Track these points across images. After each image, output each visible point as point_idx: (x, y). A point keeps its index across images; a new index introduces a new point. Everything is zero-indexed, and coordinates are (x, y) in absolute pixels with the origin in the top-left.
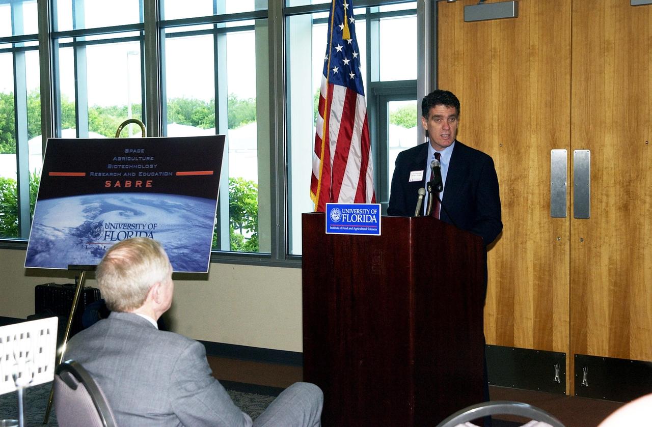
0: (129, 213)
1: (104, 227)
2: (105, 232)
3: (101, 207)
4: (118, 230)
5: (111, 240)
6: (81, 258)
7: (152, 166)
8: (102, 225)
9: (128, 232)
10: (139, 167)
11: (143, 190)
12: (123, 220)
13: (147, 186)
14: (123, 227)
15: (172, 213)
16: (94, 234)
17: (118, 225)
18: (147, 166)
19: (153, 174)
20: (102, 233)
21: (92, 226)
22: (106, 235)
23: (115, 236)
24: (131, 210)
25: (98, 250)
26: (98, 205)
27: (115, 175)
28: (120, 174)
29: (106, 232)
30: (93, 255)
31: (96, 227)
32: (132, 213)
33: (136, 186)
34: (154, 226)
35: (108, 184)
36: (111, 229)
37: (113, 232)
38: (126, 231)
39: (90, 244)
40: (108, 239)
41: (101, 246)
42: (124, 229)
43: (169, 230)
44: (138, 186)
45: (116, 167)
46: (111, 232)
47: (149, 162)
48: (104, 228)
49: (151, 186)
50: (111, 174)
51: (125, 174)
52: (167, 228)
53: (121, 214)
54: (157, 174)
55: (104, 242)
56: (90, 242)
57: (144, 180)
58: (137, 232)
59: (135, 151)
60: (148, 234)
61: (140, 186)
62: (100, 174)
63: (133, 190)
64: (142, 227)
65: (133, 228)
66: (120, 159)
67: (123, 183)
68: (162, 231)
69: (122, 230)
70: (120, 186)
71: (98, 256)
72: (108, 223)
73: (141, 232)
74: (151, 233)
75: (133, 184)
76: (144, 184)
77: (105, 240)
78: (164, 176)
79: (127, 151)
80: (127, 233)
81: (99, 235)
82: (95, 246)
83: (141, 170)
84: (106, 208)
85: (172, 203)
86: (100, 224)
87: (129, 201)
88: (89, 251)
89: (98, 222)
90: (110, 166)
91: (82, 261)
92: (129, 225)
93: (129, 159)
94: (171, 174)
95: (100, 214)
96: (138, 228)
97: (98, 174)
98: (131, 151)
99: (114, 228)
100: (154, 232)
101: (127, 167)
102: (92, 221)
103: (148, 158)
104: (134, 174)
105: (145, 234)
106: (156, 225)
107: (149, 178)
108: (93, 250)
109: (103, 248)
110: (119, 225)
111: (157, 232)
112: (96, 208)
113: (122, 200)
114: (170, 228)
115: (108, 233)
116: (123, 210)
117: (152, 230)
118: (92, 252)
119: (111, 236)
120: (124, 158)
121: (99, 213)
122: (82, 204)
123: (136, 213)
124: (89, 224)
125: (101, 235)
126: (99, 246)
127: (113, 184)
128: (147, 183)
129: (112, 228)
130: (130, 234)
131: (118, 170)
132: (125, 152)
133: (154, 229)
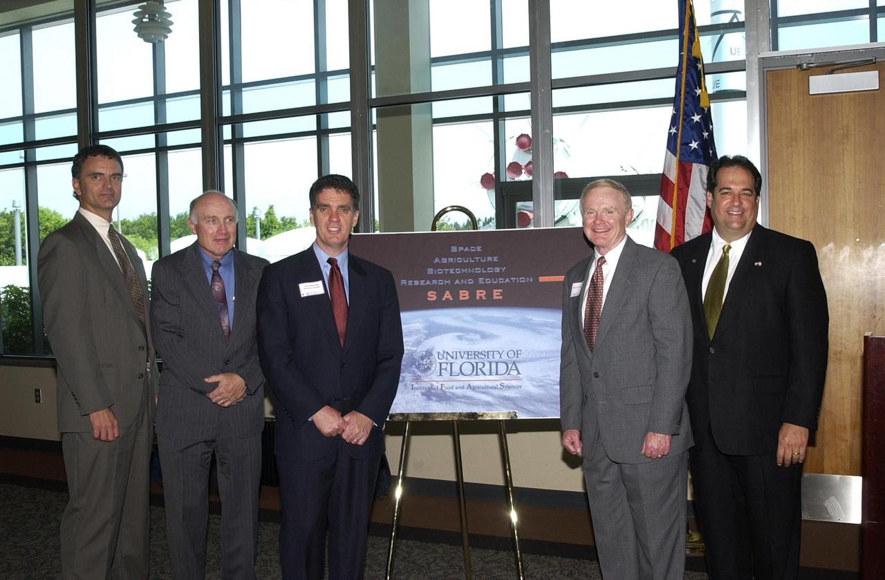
0: (471, 336)
1: (436, 356)
2: (438, 365)
3: (426, 328)
4: (460, 361)
5: (451, 375)
6: (407, 403)
7: (497, 270)
8: (431, 354)
9: (477, 363)
10: (478, 270)
11: (489, 303)
12: (464, 346)
13: (495, 298)
14: (466, 356)
15: (542, 334)
16: (422, 368)
17: (458, 353)
18: (490, 270)
19: (501, 281)
20: (434, 366)
21: (417, 356)
22: (441, 369)
23: (456, 369)
24: (476, 332)
25: (433, 391)
26: (421, 326)
27: (441, 282)
28: (449, 282)
29: (441, 364)
30: (425, 397)
31: (422, 358)
32: (478, 337)
33: (478, 298)
34: (517, 353)
35: (432, 296)
36: (447, 359)
37: (451, 364)
38: (473, 361)
39: (417, 382)
40: (446, 374)
41: (435, 384)
42: (468, 358)
43: (542, 358)
44: (480, 297)
45: (440, 271)
46: (449, 364)
47: (493, 264)
48: (436, 359)
49: (501, 297)
50: (435, 282)
51: (457, 282)
52: (538, 355)
53: (460, 338)
54: (507, 280)
55: (440, 378)
56: (418, 379)
57: (489, 289)
58: (490, 363)
59: (467, 249)
60: (510, 366)
61: (484, 298)
62: (416, 283)
63: (472, 303)
64: (497, 357)
65: (483, 357)
66: (445, 260)
67: (455, 294)
68: (531, 360)
69: (464, 360)
70: (451, 299)
71: (434, 399)
72: (441, 352)
73: (497, 363)
74: (514, 363)
75: (473, 295)
76: (489, 295)
77: (441, 375)
78: (520, 283)
79: (454, 249)
80: (475, 364)
81: (429, 368)
82: (428, 385)
83: (481, 275)
84: (433, 331)
85: (542, 320)
86: (429, 354)
87: (470, 319)
88: (418, 393)
89: (425, 349)
90: (430, 271)
91: (409, 407)
92: (476, 354)
93: (459, 260)
94: (531, 280)
95: (425, 339)
96: (491, 357)
97: (413, 283)
98: (461, 249)
99: (452, 358)
100: (519, 362)
101: (458, 271)
102: (415, 349)
103: (490, 259)
104: (471, 282)
105: (505, 365)
106: (519, 352)
107: (498, 286)
108: (423, 391)
109: (440, 387)
110: (460, 354)
111: (524, 361)
112: (418, 331)
113: (457, 318)
114: (544, 355)
115: (444, 366)
116: (462, 333)
117: (514, 359)
118: (423, 394)
119: (449, 368)
120: (451, 260)
121: (424, 337)
123: (484, 336)
124: (412, 354)
125: (433, 369)
126: (432, 385)
127: (440, 295)
128: (495, 294)
129: (449, 357)
130: (480, 365)
131: (443, 277)
132: (452, 251)
133: (517, 357)
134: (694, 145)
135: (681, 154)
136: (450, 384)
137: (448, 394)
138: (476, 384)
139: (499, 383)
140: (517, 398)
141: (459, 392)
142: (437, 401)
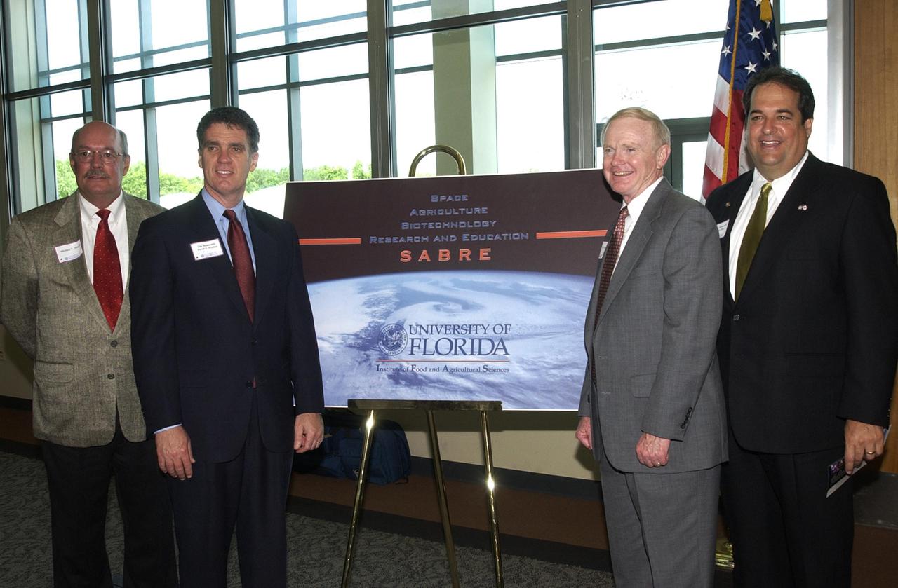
0: (452, 306)
1: (408, 331)
2: (410, 341)
3: (398, 296)
4: (435, 337)
5: (425, 354)
6: (371, 387)
7: (486, 224)
8: (402, 328)
9: (456, 340)
10: (462, 224)
11: (474, 265)
12: (442, 318)
13: (482, 258)
14: (443, 330)
15: (538, 304)
16: (390, 344)
17: (434, 327)
18: (477, 224)
19: (490, 237)
20: (405, 342)
21: (384, 330)
22: (412, 346)
23: (431, 346)
24: (456, 301)
25: (401, 373)
26: (392, 293)
27: (417, 239)
28: (427, 239)
29: (413, 340)
30: (392, 381)
31: (391, 333)
32: (459, 307)
33: (461, 259)
34: (505, 328)
35: (406, 256)
36: (420, 334)
37: (425, 340)
38: (452, 337)
39: (383, 362)
40: (418, 353)
41: (405, 365)
42: (446, 333)
43: (536, 335)
44: (464, 258)
45: (417, 226)
46: (423, 341)
47: (481, 217)
48: (407, 335)
49: (489, 258)
50: (410, 239)
51: (437, 239)
52: (531, 331)
53: (437, 308)
54: (497, 237)
55: (411, 358)
56: (384, 358)
57: (474, 247)
58: (473, 340)
59: (450, 199)
60: (496, 344)
61: (468, 259)
62: (388, 240)
63: (455, 265)
64: (481, 332)
65: (464, 332)
66: (423, 213)
67: (434, 255)
68: (522, 337)
69: (442, 336)
70: (429, 260)
71: (403, 383)
72: (414, 325)
73: (480, 340)
74: (501, 340)
75: (455, 255)
76: (475, 255)
77: (412, 353)
78: (512, 240)
79: (435, 199)
80: (454, 341)
81: (398, 345)
82: (395, 366)
83: (466, 230)
84: (405, 299)
85: (535, 286)
86: (399, 327)
87: (450, 285)
88: (384, 375)
89: (395, 322)
90: (405, 226)
91: (372, 392)
92: (456, 328)
93: (441, 212)
94: (527, 237)
95: (396, 309)
96: (473, 332)
97: (384, 240)
98: (443, 198)
99: (427, 332)
100: (508, 339)
101: (438, 225)
102: (382, 321)
103: (477, 210)
104: (453, 238)
105: (490, 342)
106: (508, 327)
107: (485, 244)
108: (390, 373)
109: (410, 368)
110: (436, 328)
111: (513, 339)
112: (388, 299)
113: (435, 284)
114: (538, 331)
115: (416, 342)
116: (440, 302)
117: (502, 335)
118: (390, 377)
119: (422, 346)
120: (430, 212)
121: (394, 306)
122: (361, 293)
123: (467, 306)
124: (379, 327)
125: (403, 346)
126: (401, 366)
127: (415, 255)
128: (482, 254)
129: (422, 331)
130: (460, 343)
131: (422, 232)
132: (432, 201)
133: (506, 333)
134: (751, 68)
135: (735, 81)
136: (423, 365)
137: (420, 377)
138: (454, 365)
139: (481, 365)
140: (503, 384)
141: (433, 375)
142: (406, 385)
